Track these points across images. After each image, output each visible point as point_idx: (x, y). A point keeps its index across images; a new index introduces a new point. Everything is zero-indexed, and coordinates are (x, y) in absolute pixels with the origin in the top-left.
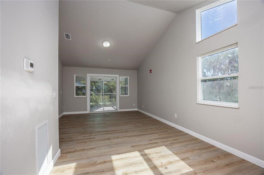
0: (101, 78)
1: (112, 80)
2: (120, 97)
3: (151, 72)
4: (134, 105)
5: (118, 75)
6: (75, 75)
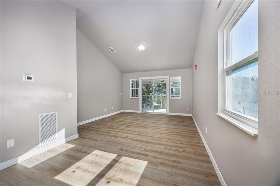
0: (151, 80)
1: (162, 81)
2: (170, 99)
3: (196, 69)
4: (188, 109)
5: (168, 76)
6: (131, 80)
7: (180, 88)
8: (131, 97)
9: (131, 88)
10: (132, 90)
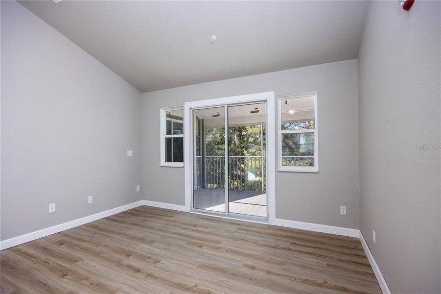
4: (343, 210)
5: (273, 93)
7: (316, 131)
8: (163, 162)
9: (163, 135)
10: (168, 141)
